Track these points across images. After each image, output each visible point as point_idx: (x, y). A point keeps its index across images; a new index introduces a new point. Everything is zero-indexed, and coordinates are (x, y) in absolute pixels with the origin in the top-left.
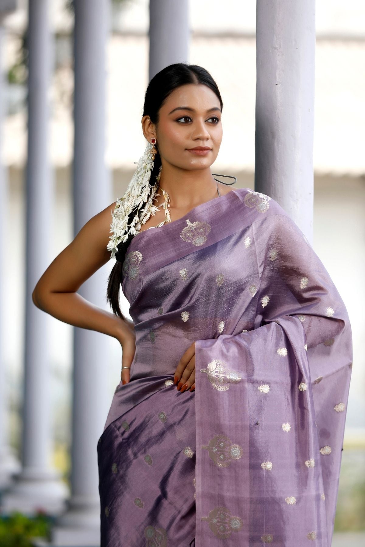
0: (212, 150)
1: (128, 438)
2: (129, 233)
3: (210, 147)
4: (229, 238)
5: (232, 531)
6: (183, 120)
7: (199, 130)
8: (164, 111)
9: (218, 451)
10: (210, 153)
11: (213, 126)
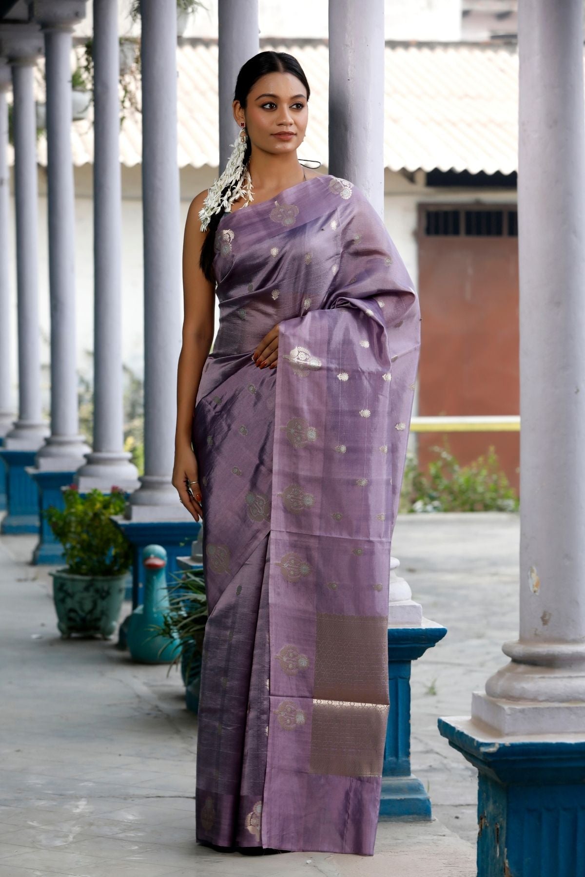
0: (296, 134)
1: (221, 411)
2: (222, 205)
3: (294, 132)
4: (317, 220)
5: (305, 507)
6: (268, 106)
7: (283, 115)
8: (252, 97)
9: (295, 432)
10: (294, 138)
11: (298, 112)
